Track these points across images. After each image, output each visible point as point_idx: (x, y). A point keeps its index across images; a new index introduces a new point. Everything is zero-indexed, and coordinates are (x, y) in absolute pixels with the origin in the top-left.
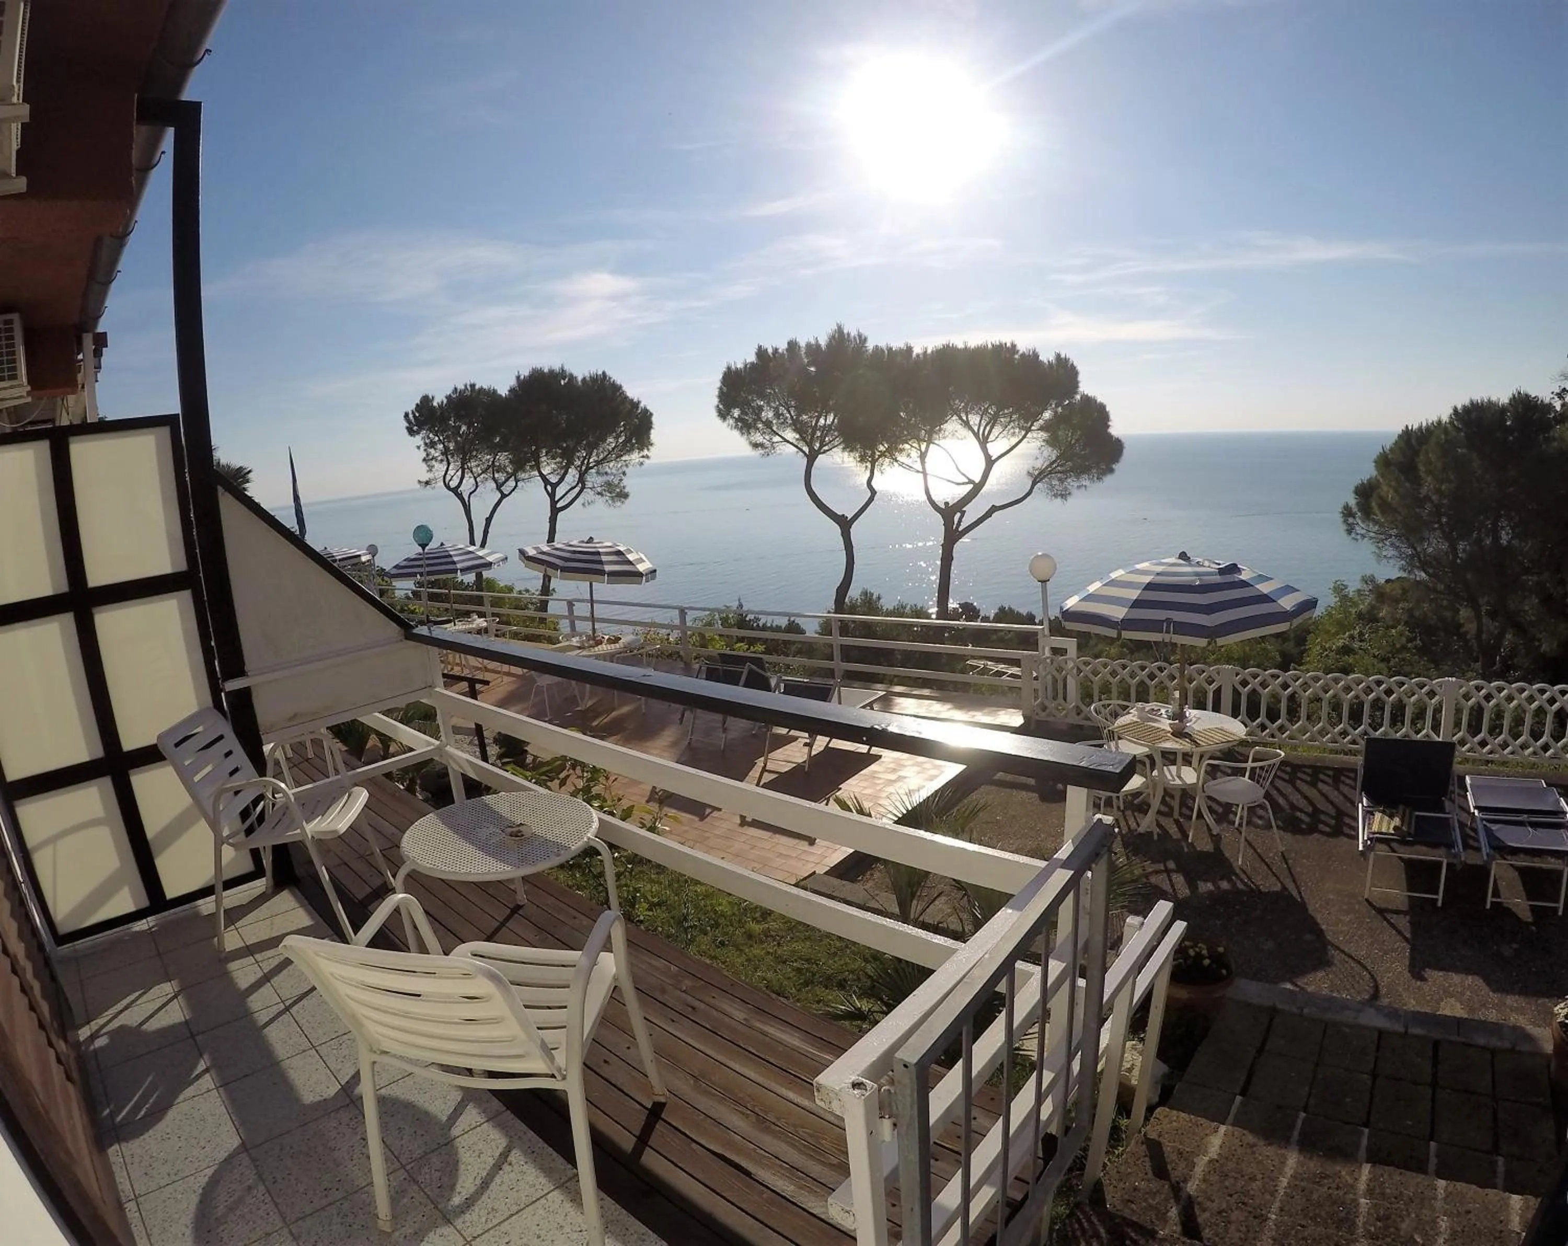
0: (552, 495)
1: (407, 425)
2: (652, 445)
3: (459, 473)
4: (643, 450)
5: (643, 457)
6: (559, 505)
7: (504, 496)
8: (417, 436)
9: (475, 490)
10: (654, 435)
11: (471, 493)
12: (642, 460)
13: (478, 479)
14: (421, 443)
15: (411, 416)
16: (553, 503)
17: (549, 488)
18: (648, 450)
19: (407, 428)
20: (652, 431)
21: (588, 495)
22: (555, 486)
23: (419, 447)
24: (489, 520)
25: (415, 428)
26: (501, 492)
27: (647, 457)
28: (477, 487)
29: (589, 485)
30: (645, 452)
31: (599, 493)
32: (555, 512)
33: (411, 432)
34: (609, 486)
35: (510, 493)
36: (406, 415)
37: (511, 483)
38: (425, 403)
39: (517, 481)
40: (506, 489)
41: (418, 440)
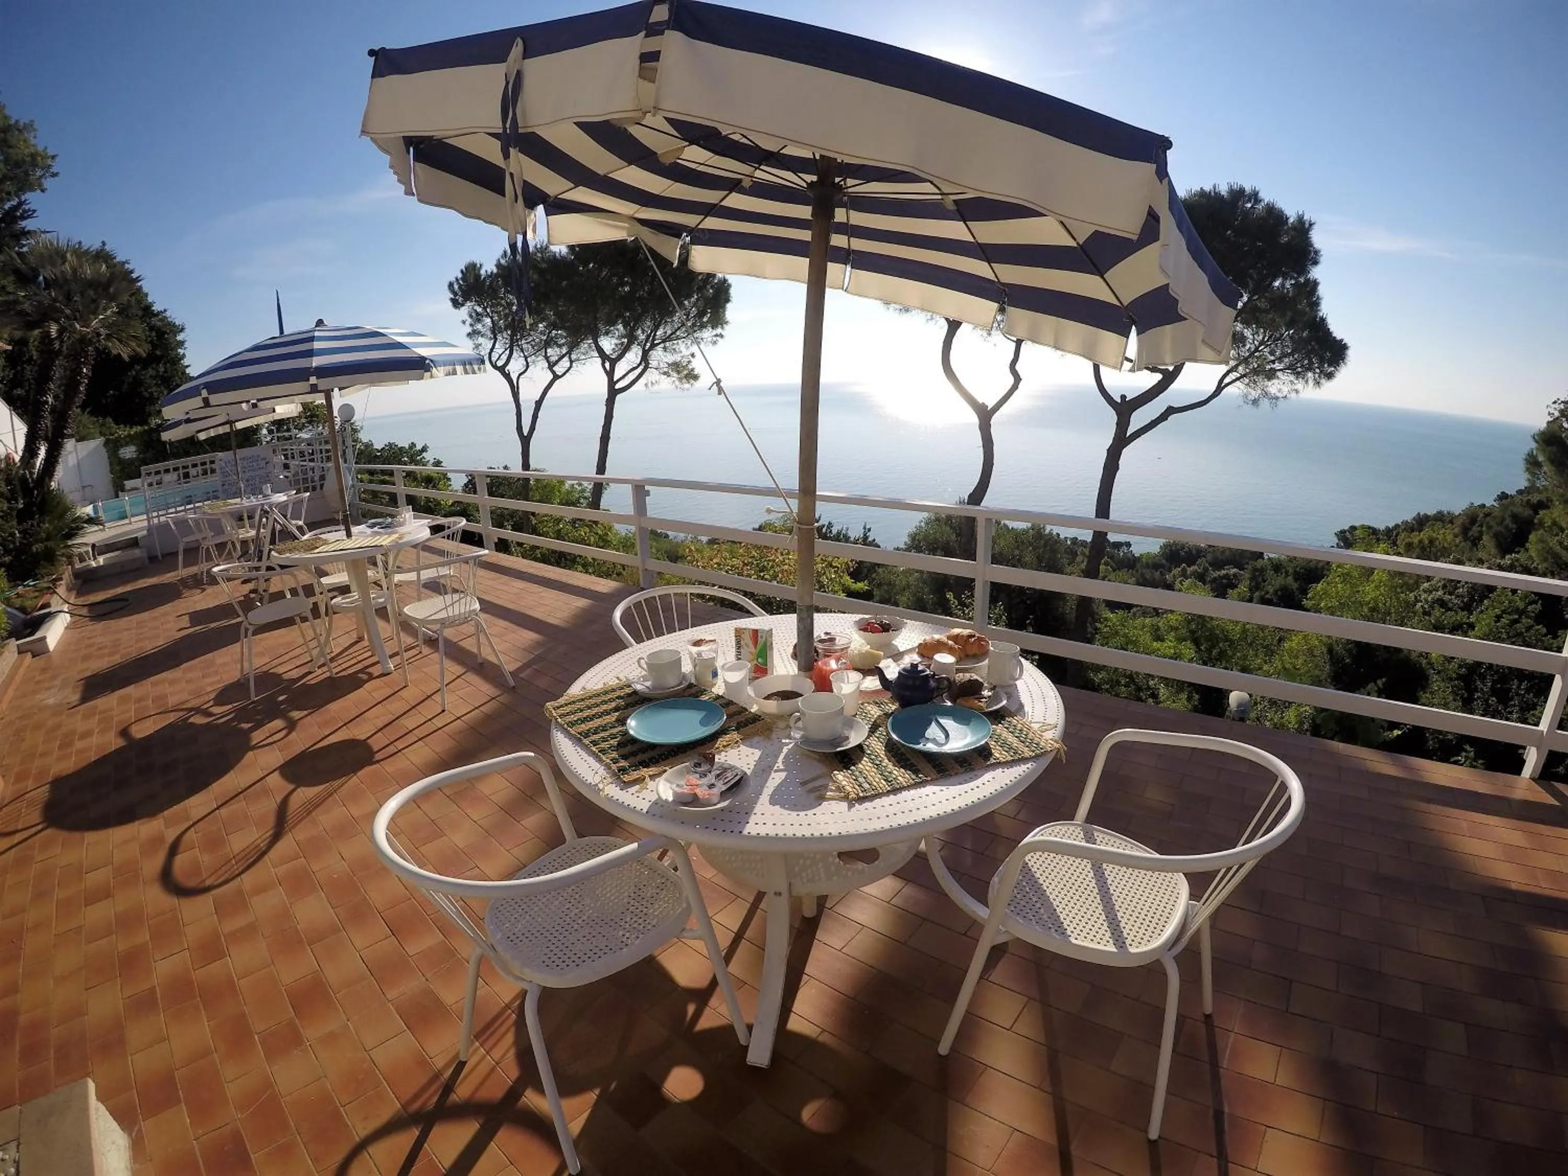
0: (610, 374)
1: (452, 296)
2: (726, 323)
3: (507, 352)
4: (717, 327)
5: (716, 335)
6: (617, 386)
7: (556, 377)
8: (463, 308)
9: (525, 371)
10: (731, 311)
11: (520, 375)
12: (715, 339)
13: (529, 359)
14: (467, 317)
15: (456, 287)
16: (612, 383)
17: (607, 365)
18: (722, 328)
19: (452, 300)
20: (729, 306)
21: (652, 375)
22: (613, 363)
23: (464, 322)
24: (539, 404)
25: (460, 300)
26: (553, 372)
27: (721, 336)
28: (528, 366)
29: (653, 363)
30: (719, 331)
31: (665, 373)
32: (613, 393)
33: (456, 304)
34: (676, 367)
35: (564, 374)
36: (451, 285)
37: (565, 363)
38: (471, 270)
39: (571, 362)
40: (559, 369)
41: (464, 312)
